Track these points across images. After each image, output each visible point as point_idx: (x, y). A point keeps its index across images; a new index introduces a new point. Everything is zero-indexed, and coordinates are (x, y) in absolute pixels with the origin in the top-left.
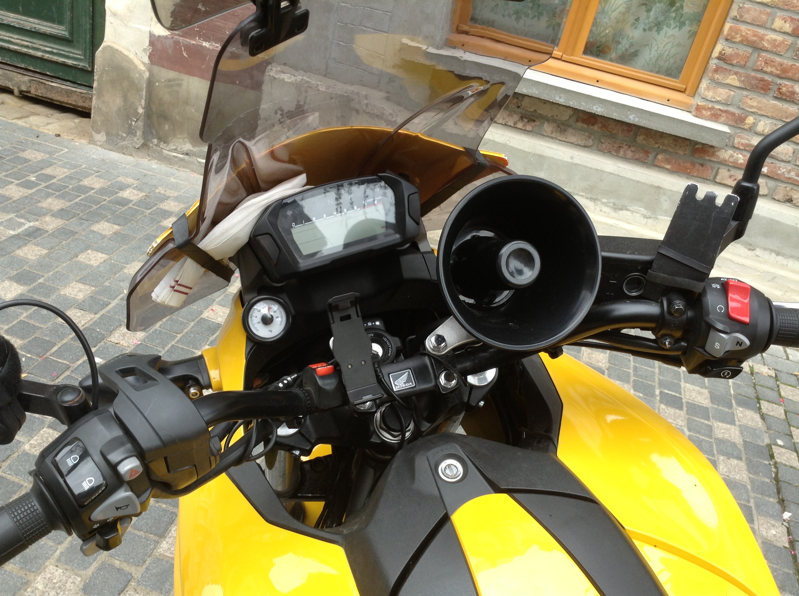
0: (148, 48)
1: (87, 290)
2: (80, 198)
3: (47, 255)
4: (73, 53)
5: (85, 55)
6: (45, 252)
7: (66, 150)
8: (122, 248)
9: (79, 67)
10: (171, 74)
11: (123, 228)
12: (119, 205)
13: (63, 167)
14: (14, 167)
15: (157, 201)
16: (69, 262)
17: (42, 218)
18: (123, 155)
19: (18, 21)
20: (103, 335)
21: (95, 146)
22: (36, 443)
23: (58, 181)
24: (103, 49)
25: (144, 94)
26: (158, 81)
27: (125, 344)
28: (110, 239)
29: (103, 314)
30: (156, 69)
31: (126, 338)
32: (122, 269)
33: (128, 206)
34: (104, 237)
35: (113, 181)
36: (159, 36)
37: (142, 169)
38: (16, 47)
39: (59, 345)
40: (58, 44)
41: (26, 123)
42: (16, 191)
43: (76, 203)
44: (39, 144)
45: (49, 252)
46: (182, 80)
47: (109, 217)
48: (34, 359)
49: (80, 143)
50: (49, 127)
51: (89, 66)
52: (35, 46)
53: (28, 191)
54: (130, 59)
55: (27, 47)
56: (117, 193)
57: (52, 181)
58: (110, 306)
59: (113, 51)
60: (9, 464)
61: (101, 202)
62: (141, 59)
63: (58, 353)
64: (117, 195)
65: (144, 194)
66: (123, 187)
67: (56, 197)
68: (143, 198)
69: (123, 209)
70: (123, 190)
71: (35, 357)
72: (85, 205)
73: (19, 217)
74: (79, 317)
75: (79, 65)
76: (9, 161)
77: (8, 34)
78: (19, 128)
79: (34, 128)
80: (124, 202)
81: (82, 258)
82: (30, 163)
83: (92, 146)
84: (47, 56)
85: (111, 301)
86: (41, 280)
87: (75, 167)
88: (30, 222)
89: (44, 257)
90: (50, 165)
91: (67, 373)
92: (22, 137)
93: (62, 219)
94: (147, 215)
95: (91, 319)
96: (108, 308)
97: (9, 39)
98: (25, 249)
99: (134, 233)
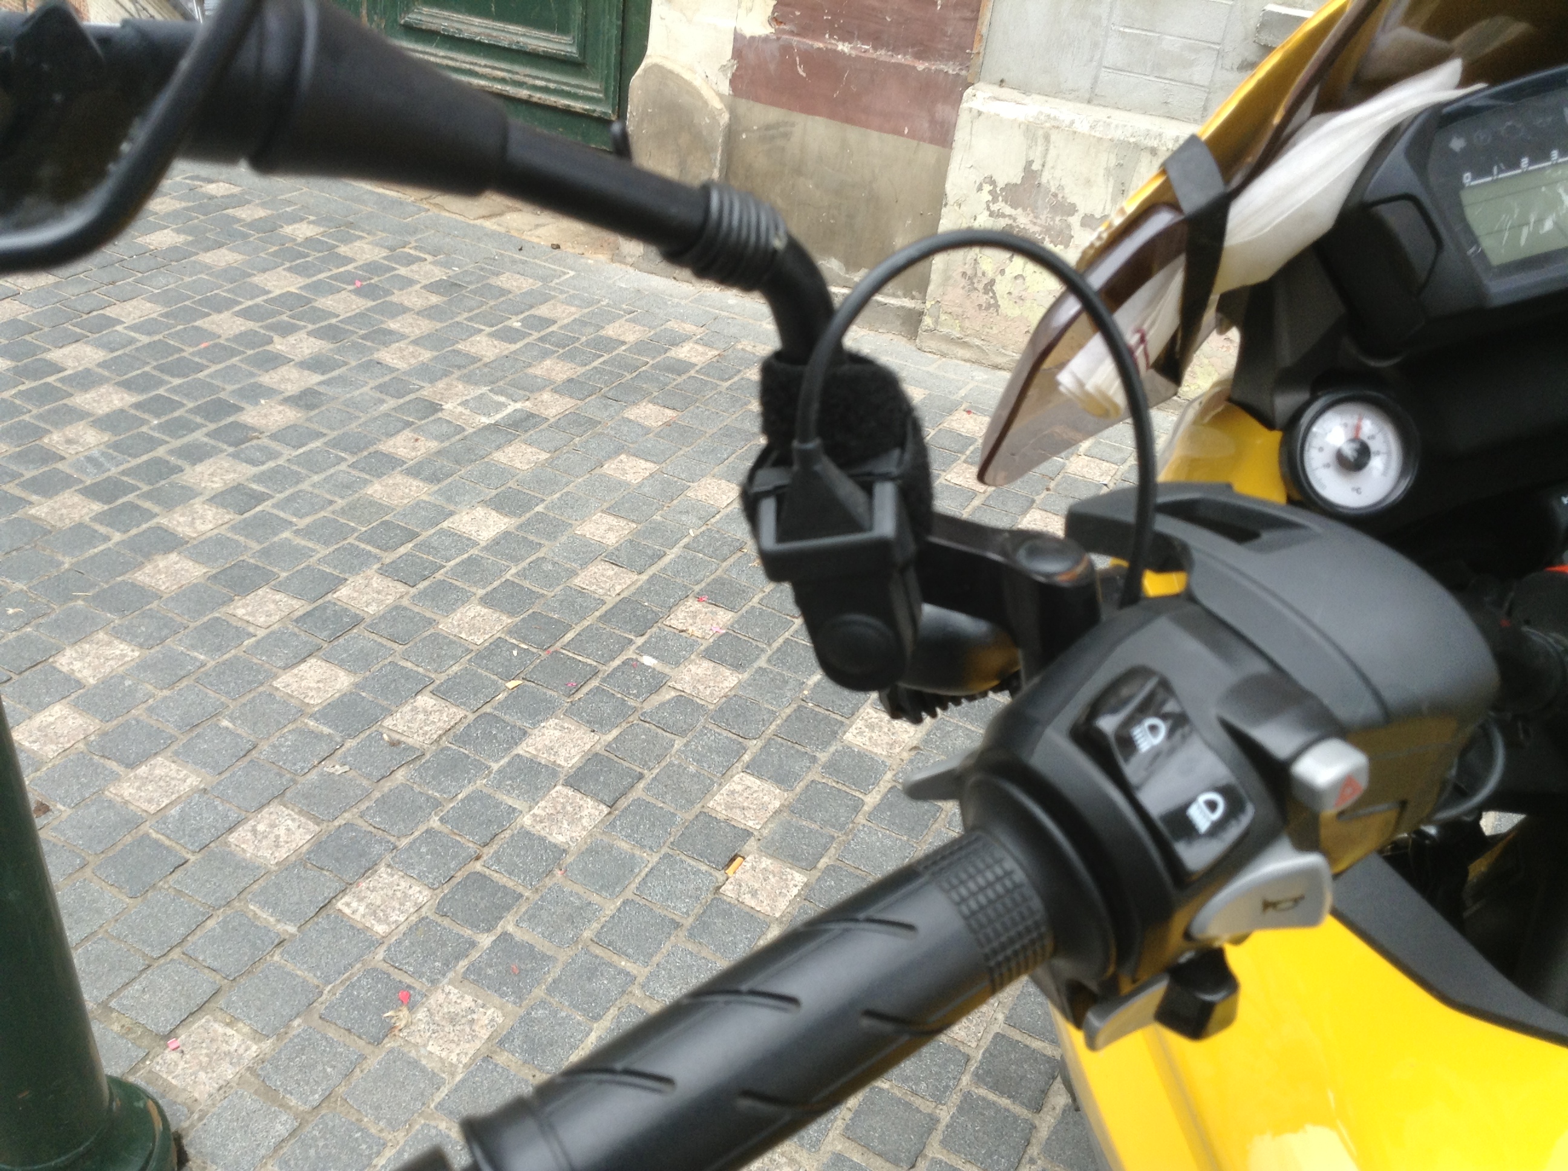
0: (730, 64)
1: (623, 529)
2: (601, 360)
3: (550, 462)
4: (585, 88)
5: (606, 91)
6: (544, 456)
7: (572, 273)
8: (682, 452)
9: (595, 115)
10: (772, 114)
11: (680, 414)
12: (672, 372)
13: (569, 304)
14: (482, 304)
15: (741, 365)
16: (588, 476)
17: (537, 395)
18: (674, 281)
19: (488, 31)
20: (656, 614)
21: (623, 266)
22: (543, 814)
23: (561, 328)
24: (645, 71)
25: (719, 158)
26: (746, 130)
27: (699, 634)
28: (658, 435)
29: (654, 574)
30: (743, 105)
31: (698, 620)
32: (683, 491)
33: (688, 375)
34: (647, 431)
35: (658, 330)
36: (753, 38)
37: (709, 306)
38: (483, 83)
39: (578, 629)
40: (557, 72)
41: (499, 225)
42: (488, 345)
43: (595, 368)
44: (524, 262)
45: (551, 457)
46: (793, 125)
47: (656, 394)
48: (533, 653)
49: (596, 261)
50: (541, 231)
51: (613, 112)
52: (516, 77)
53: (509, 346)
54: (695, 88)
55: (503, 80)
56: (666, 351)
57: (550, 329)
58: (666, 560)
59: (662, 73)
60: (496, 852)
61: (638, 368)
62: (715, 87)
63: (577, 644)
64: (668, 354)
65: (716, 353)
66: (677, 341)
67: (558, 357)
68: (714, 360)
69: (680, 380)
70: (677, 345)
71: (535, 650)
72: (611, 372)
73: (496, 393)
74: (609, 577)
75: (594, 111)
76: (474, 292)
77: (469, 59)
78: (486, 235)
79: (513, 233)
80: (680, 367)
81: (610, 468)
82: (510, 296)
83: (618, 265)
84: (537, 96)
85: (667, 550)
86: (540, 508)
87: (590, 303)
88: (515, 401)
89: (543, 465)
90: (546, 299)
91: (594, 683)
92: (494, 251)
93: (571, 397)
94: (724, 390)
95: (633, 583)
96: (661, 564)
97: (472, 67)
98: (510, 450)
99: (702, 425)
